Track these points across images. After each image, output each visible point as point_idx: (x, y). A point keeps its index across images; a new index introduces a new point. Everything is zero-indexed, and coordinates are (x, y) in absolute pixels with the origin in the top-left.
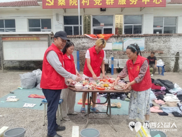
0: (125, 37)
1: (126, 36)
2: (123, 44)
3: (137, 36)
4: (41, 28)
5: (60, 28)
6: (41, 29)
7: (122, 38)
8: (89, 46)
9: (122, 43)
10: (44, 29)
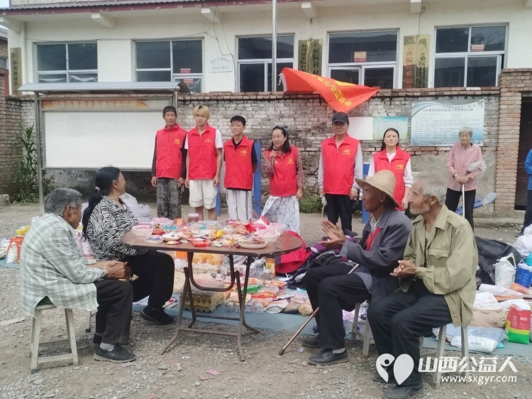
0: (417, 97)
1: (421, 96)
2: (410, 121)
3: (458, 96)
4: (171, 69)
5: (225, 70)
6: (172, 74)
7: (407, 102)
8: (299, 127)
9: (407, 119)
10: (179, 72)
